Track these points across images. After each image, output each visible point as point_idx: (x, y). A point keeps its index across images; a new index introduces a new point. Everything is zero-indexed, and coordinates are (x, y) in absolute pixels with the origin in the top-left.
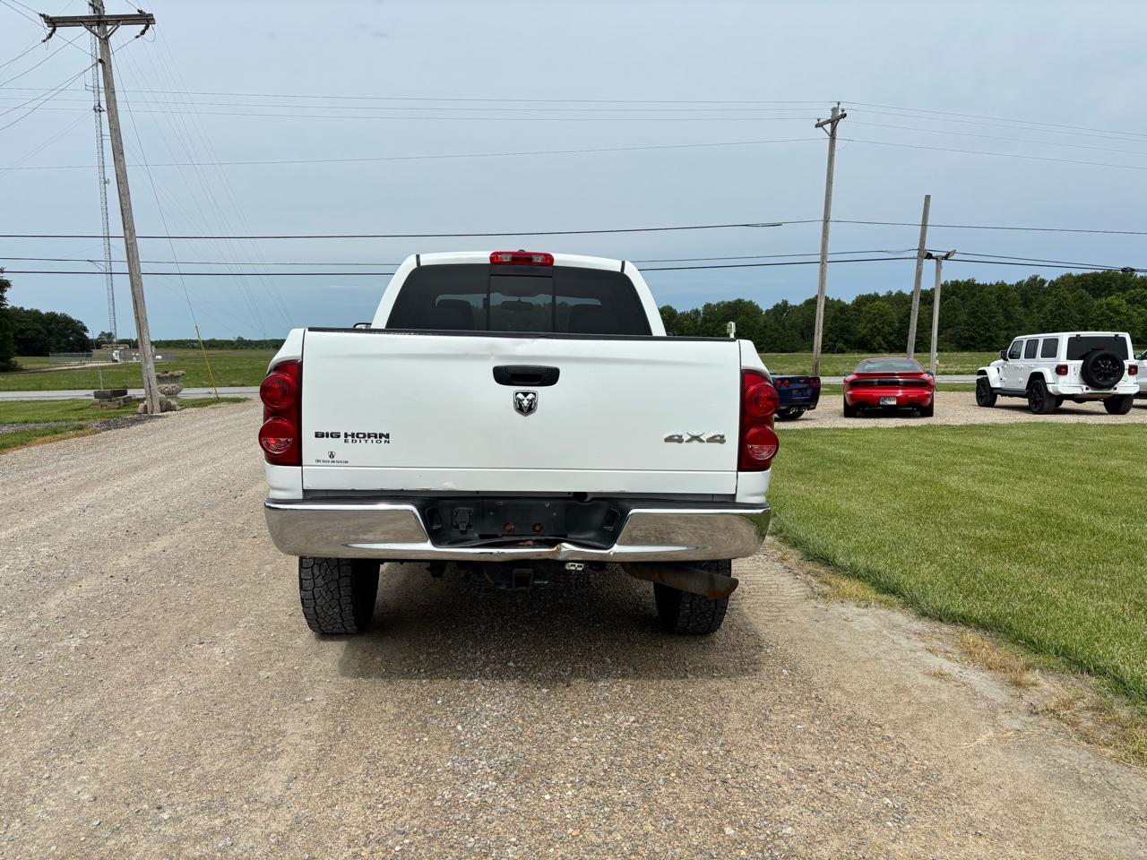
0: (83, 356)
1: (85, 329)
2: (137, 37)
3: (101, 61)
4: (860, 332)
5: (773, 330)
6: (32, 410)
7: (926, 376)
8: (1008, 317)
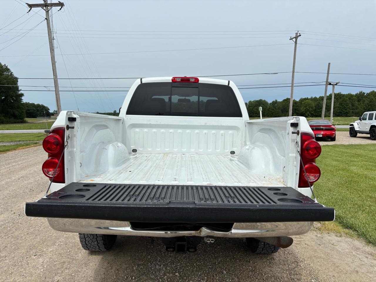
0: (47, 118)
1: (49, 109)
2: (59, 11)
3: (46, 19)
4: (302, 111)
5: (272, 110)
6: (24, 136)
7: (333, 127)
8: (353, 105)
